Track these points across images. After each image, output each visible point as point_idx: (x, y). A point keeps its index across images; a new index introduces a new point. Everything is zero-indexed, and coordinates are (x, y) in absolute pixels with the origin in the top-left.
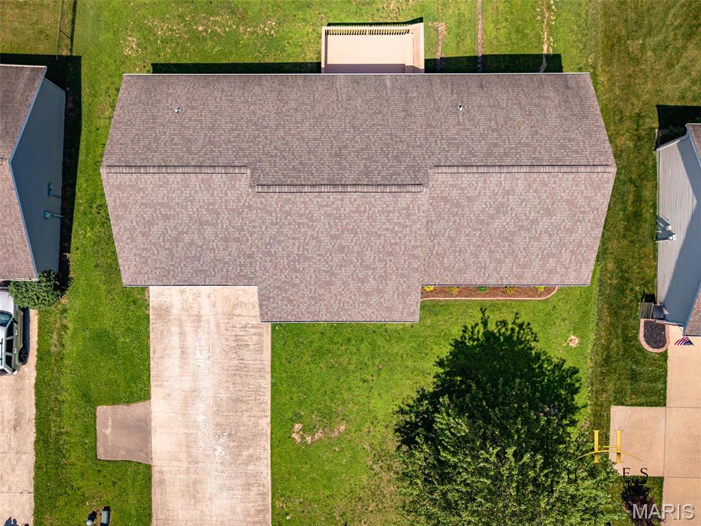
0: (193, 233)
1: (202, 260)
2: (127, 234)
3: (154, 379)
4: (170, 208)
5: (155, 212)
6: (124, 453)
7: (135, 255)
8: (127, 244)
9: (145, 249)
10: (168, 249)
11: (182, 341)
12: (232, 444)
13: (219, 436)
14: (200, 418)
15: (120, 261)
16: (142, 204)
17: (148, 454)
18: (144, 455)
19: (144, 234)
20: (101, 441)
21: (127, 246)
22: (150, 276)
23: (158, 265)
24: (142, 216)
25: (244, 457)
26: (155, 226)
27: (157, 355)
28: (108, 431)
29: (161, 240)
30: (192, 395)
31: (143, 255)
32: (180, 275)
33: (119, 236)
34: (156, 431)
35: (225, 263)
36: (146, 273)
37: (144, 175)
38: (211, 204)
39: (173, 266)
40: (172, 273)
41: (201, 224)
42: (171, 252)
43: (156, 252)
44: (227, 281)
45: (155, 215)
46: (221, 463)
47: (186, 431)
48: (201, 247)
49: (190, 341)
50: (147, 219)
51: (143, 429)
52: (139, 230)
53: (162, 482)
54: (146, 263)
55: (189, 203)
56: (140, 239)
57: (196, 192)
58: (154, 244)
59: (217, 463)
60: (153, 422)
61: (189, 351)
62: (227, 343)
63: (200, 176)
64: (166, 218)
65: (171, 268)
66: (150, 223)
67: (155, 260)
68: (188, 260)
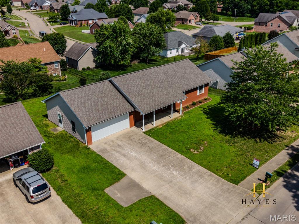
0: (101, 101)
1: (109, 108)
2: (78, 109)
3: (121, 168)
4: (89, 96)
5: (84, 99)
6: (135, 198)
7: (84, 115)
8: (79, 112)
9: (87, 112)
10: (95, 109)
11: (120, 154)
12: (177, 168)
13: (169, 169)
14: (154, 168)
15: (80, 119)
16: (79, 98)
17: (147, 192)
18: (146, 193)
19: (84, 107)
20: (119, 200)
21: (80, 113)
22: (94, 120)
23: (95, 115)
24: (80, 101)
25: (187, 169)
26: (87, 103)
27: (114, 162)
28: (119, 195)
29: (91, 107)
30: (143, 164)
31: (87, 114)
32: (105, 116)
33: (75, 110)
34: (141, 183)
35: (118, 107)
36: (92, 120)
37: (75, 90)
38: (101, 91)
39: (101, 114)
40: (102, 116)
41: (102, 98)
42: (97, 110)
43: (91, 111)
44: (122, 113)
45: (85, 100)
46: (181, 176)
47: (154, 175)
48: (106, 105)
49: (123, 152)
50: (82, 102)
51: (134, 185)
52: (81, 106)
53: (166, 198)
54: (90, 116)
55: (94, 93)
56: (83, 109)
57: (94, 90)
58: (89, 109)
59: (179, 177)
60: (136, 181)
61: (126, 154)
62: (138, 146)
63: (93, 85)
64: (89, 100)
65: (100, 115)
66: (84, 103)
67: (93, 114)
68: (104, 110)
